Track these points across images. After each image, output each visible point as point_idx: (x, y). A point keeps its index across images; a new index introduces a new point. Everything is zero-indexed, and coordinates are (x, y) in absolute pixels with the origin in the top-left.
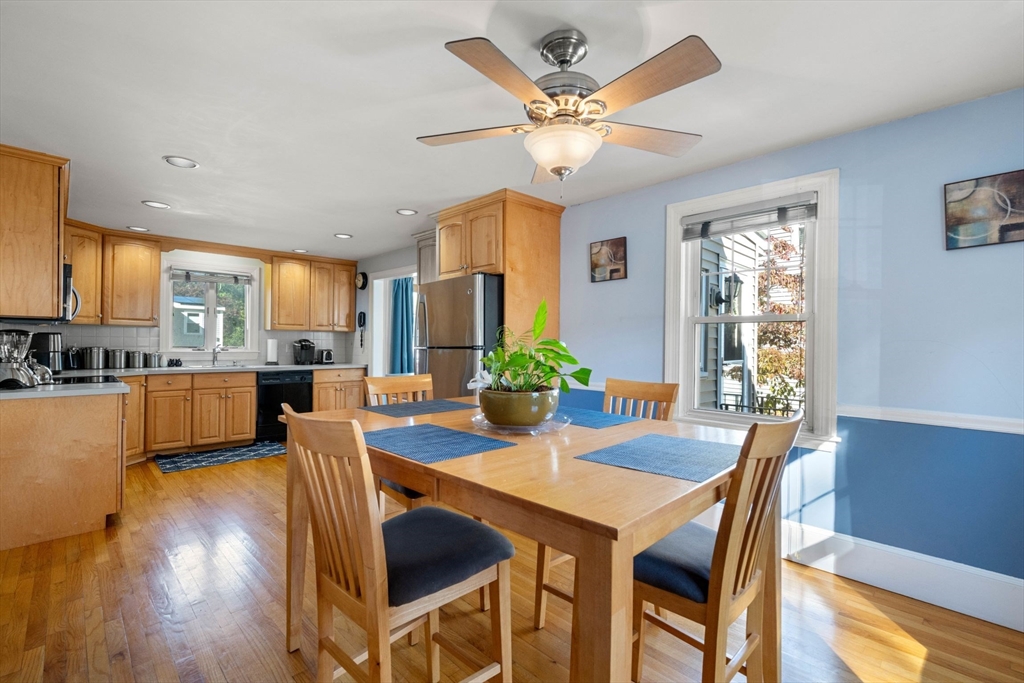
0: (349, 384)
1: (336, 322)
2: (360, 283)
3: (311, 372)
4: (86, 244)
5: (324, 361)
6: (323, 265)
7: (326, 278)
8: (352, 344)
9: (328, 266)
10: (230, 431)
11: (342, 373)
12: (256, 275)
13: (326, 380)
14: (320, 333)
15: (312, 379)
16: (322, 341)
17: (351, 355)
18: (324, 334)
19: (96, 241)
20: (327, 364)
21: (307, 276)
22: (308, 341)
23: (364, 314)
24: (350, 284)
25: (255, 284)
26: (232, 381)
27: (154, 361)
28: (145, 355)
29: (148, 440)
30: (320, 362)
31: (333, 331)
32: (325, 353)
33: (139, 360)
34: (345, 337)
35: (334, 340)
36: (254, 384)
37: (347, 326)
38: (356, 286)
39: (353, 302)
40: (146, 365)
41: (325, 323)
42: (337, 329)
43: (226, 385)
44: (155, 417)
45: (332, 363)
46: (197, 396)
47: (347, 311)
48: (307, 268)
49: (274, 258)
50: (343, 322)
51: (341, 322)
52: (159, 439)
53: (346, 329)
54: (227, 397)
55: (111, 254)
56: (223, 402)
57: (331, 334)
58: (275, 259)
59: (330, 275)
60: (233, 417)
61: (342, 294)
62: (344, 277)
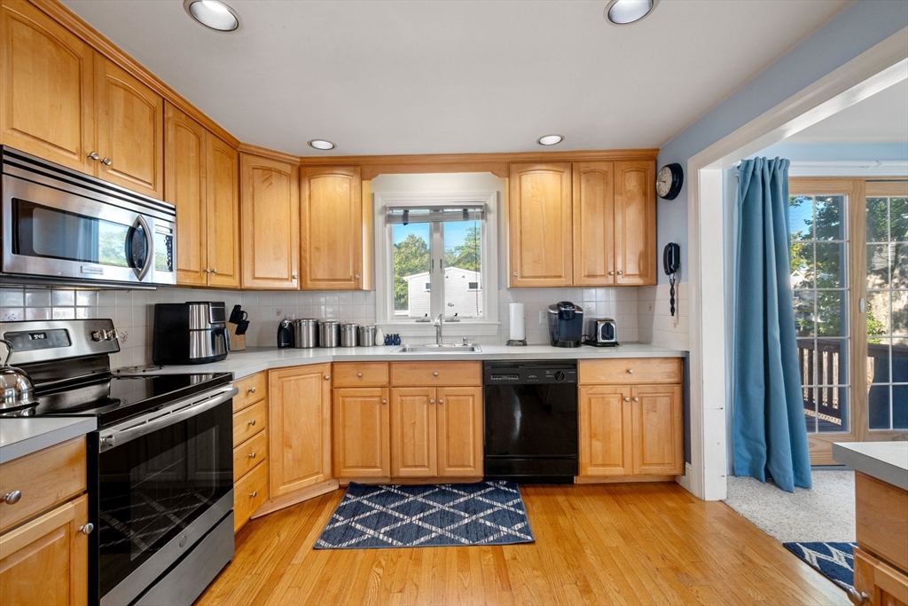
0: (649, 389)
1: (619, 267)
2: (665, 188)
3: (573, 364)
4: (274, 180)
5: (601, 340)
6: (593, 166)
7: (599, 189)
8: (651, 308)
9: (603, 167)
10: (444, 459)
11: (634, 367)
12: (492, 204)
13: (603, 379)
14: (593, 291)
15: (576, 377)
16: (597, 304)
17: (650, 328)
18: (601, 292)
19: (289, 176)
20: (604, 345)
21: (567, 190)
22: (570, 304)
23: (677, 248)
24: (645, 194)
25: (492, 217)
26: (445, 376)
27: (368, 337)
28: (358, 329)
29: (336, 461)
30: (592, 342)
31: (615, 286)
32: (601, 326)
33: (351, 336)
34: (638, 295)
35: (618, 301)
36: (478, 381)
37: (641, 275)
38: (656, 194)
39: (652, 225)
40: (359, 343)
41: (600, 271)
42: (621, 280)
43: (436, 382)
44: (344, 427)
45: (615, 344)
46: (397, 399)
47: (641, 246)
48: (566, 176)
49: (510, 165)
50: (632, 268)
51: (629, 269)
52: (350, 462)
53: (638, 281)
54: (437, 402)
55: (307, 194)
56: (433, 409)
57: (612, 292)
58: (513, 167)
59: (606, 183)
60: (448, 437)
61: (631, 217)
62: (632, 183)
